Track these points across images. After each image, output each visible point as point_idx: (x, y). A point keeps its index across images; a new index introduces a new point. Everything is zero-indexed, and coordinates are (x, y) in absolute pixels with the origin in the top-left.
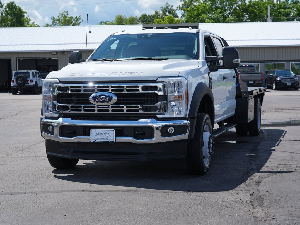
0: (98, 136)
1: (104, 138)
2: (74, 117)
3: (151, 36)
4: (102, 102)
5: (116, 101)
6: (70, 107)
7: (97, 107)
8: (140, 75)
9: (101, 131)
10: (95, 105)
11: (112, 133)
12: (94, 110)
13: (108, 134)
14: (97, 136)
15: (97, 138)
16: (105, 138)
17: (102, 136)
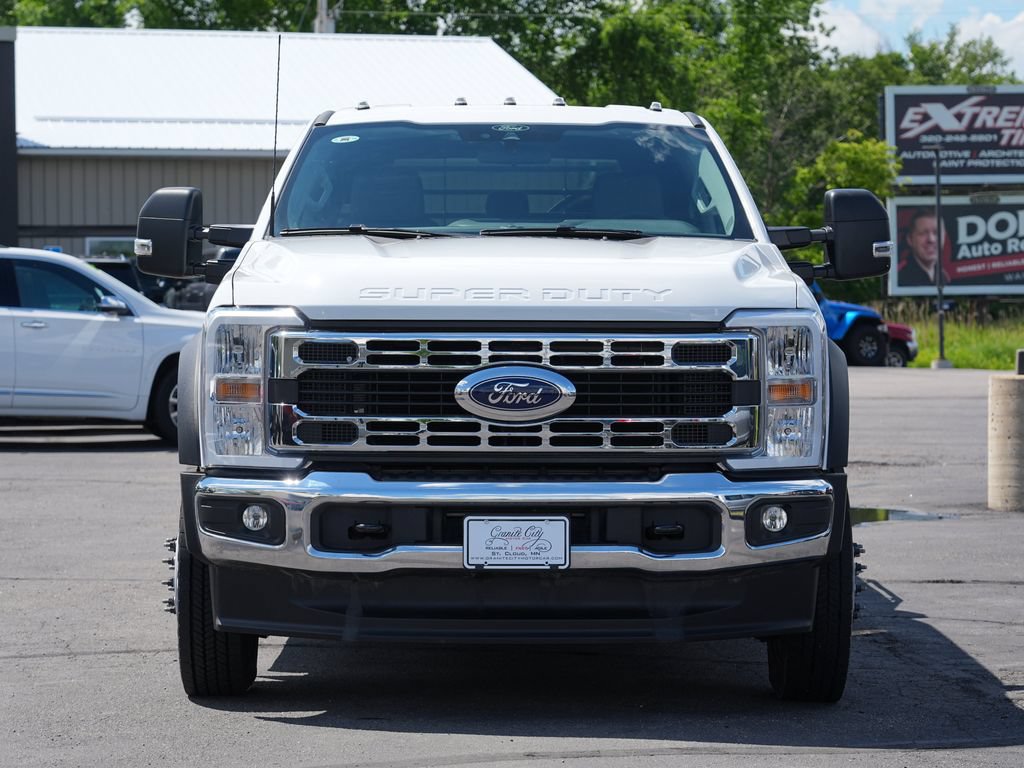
0: (498, 543)
1: (524, 551)
2: (381, 469)
3: (517, 133)
4: (514, 406)
5: (569, 405)
6: (362, 427)
7: (490, 426)
8: (661, 301)
9: (508, 524)
10: (479, 421)
11: (556, 530)
12: (476, 441)
13: (539, 534)
14: (493, 546)
15: (493, 554)
16: (528, 552)
17: (515, 543)
